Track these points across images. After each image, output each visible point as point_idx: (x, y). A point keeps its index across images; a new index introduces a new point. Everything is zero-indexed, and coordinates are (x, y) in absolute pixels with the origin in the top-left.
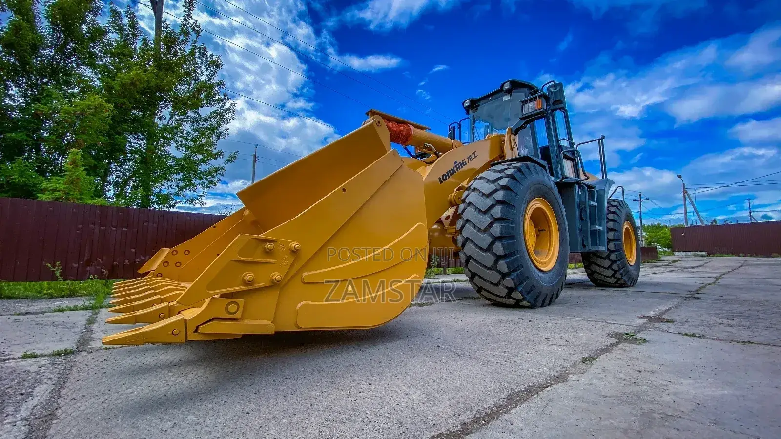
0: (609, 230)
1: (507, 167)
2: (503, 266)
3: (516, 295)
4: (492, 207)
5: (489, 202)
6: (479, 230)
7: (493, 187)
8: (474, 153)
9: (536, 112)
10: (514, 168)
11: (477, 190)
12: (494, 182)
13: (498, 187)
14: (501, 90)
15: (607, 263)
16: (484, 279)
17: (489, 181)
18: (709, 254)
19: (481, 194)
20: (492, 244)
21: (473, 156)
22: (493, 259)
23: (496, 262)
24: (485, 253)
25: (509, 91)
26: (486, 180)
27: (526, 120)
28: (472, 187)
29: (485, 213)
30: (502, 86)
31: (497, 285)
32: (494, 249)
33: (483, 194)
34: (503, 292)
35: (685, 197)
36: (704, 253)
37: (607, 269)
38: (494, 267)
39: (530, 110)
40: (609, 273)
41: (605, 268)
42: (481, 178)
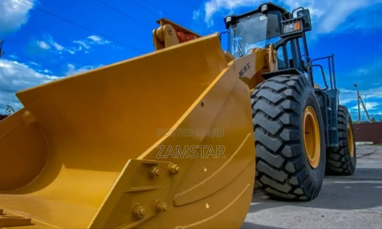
0: (340, 130)
1: (287, 79)
2: (290, 167)
3: (299, 191)
4: (280, 114)
5: (277, 110)
6: (270, 134)
7: (279, 96)
8: (248, 64)
9: (296, 32)
10: (294, 80)
11: (264, 98)
12: (280, 91)
13: (285, 97)
14: (259, 10)
15: (337, 157)
16: (270, 178)
17: (273, 91)
18: (375, 144)
19: (268, 102)
20: (282, 147)
21: (247, 67)
22: (282, 160)
23: (285, 164)
24: (275, 155)
25: (265, 13)
26: (272, 90)
27: (286, 39)
28: (258, 95)
29: (275, 119)
30: (260, 8)
31: (283, 183)
32: (283, 152)
33: (271, 103)
34: (286, 188)
35: (359, 101)
36: (372, 143)
37: (337, 161)
38: (283, 168)
39: (291, 31)
40: (339, 164)
41: (335, 160)
42: (264, 88)
